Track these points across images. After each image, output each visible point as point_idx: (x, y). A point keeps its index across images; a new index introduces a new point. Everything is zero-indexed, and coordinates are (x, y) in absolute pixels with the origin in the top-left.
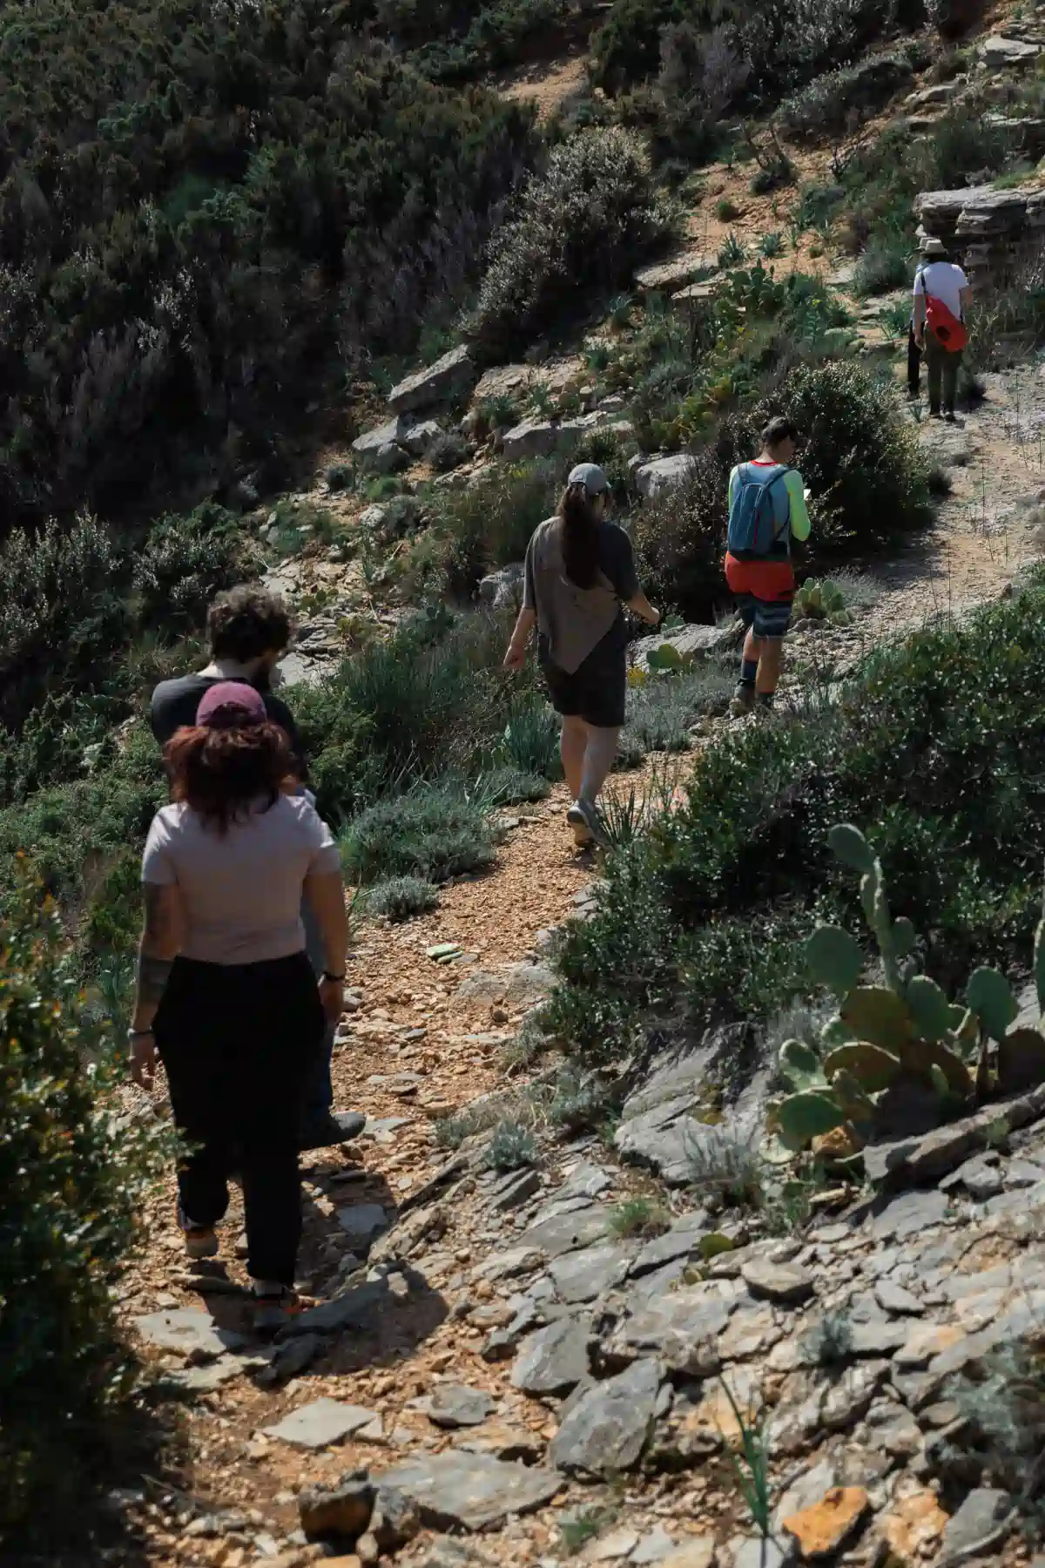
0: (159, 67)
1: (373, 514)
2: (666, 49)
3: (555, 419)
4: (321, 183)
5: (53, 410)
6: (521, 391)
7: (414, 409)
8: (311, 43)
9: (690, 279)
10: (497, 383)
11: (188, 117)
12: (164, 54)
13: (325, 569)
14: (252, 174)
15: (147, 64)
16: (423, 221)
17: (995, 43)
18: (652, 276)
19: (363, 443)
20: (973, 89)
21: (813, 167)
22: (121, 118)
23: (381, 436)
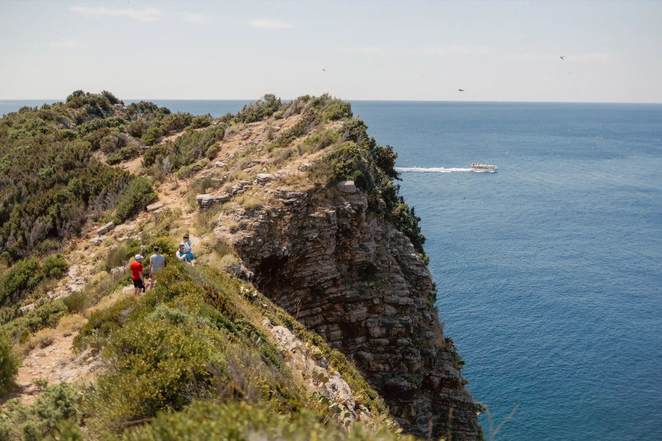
0: (52, 161)
1: (93, 255)
2: (156, 161)
3: (129, 237)
4: (84, 186)
5: (26, 233)
6: (123, 230)
7: (102, 233)
8: (85, 157)
9: (157, 208)
10: (119, 228)
11: (57, 172)
12: (53, 159)
13: (82, 266)
14: (69, 184)
15: (49, 160)
16: (106, 195)
17: (218, 163)
18: (149, 207)
19: (92, 240)
20: (212, 172)
21: (183, 185)
22: (43, 172)
23: (96, 239)
